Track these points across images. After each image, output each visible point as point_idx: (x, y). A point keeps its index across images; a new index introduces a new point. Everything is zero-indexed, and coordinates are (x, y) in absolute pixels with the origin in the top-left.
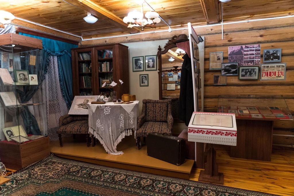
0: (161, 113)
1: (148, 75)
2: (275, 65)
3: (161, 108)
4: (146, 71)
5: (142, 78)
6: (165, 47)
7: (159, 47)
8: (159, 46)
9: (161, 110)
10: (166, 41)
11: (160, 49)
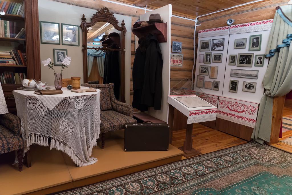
0: (106, 100)
1: (66, 50)
2: (178, 55)
3: (104, 93)
4: (63, 44)
5: (57, 54)
6: (91, 19)
7: (84, 16)
8: (84, 14)
9: (105, 97)
10: (95, 12)
11: (84, 19)
